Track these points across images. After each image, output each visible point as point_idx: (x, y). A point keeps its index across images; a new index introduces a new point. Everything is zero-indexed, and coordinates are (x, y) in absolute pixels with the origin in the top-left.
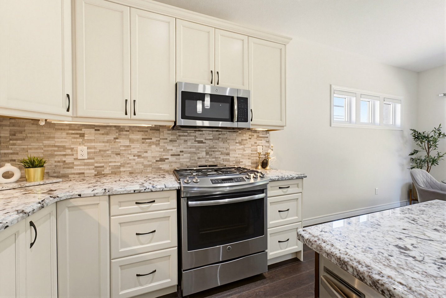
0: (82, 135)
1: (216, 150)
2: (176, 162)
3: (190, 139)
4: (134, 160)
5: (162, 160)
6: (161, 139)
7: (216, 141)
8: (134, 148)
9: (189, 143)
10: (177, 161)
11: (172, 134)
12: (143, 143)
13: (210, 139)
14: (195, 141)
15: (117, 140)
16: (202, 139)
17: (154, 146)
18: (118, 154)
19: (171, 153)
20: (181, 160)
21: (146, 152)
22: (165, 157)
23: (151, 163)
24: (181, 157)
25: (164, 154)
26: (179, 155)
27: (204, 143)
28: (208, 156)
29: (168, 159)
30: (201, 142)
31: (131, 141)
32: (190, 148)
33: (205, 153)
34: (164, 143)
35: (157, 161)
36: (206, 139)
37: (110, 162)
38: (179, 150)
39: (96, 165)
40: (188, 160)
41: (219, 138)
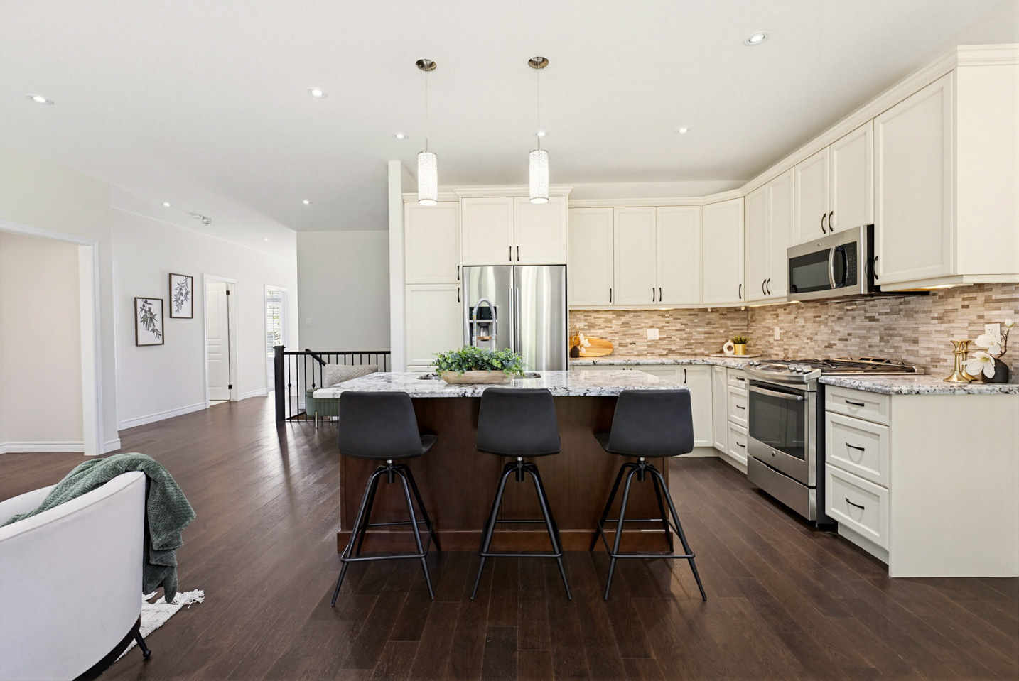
0: (777, 316)
1: (896, 332)
2: (843, 350)
3: (859, 315)
4: (808, 343)
5: (830, 346)
6: (829, 316)
7: (895, 316)
8: (807, 329)
9: (858, 321)
10: (845, 348)
11: (840, 309)
12: (814, 322)
13: (886, 314)
14: (866, 318)
15: (796, 320)
16: (874, 315)
17: (822, 327)
18: (797, 336)
19: (839, 336)
20: (849, 348)
21: (816, 334)
22: (833, 342)
23: (820, 349)
24: (849, 342)
25: (832, 337)
26: (847, 340)
27: (878, 320)
28: (883, 344)
29: (835, 344)
30: (872, 319)
31: (806, 320)
32: (859, 329)
33: (878, 338)
34: (833, 322)
35: (826, 347)
36: (880, 314)
37: (792, 345)
38: (847, 332)
39: (785, 347)
40: (857, 348)
41: (901, 310)
